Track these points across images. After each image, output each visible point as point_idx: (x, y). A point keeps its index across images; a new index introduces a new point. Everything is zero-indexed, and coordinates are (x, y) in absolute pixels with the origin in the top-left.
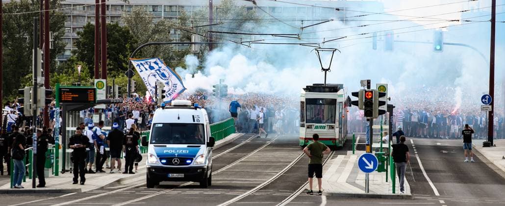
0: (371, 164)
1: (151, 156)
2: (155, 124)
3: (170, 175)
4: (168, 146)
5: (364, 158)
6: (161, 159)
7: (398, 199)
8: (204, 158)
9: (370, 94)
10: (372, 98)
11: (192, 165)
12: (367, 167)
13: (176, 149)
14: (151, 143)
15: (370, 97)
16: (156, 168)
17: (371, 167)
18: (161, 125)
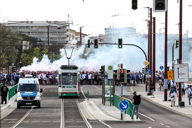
0: (125, 106)
1: (19, 96)
2: (19, 84)
3: (27, 104)
4: (25, 92)
5: (122, 103)
6: (23, 98)
7: (139, 123)
8: (39, 97)
9: (123, 71)
10: (124, 73)
11: (35, 100)
12: (124, 108)
13: (28, 94)
14: (19, 91)
15: (123, 72)
16: (21, 101)
17: (126, 107)
18: (22, 85)
